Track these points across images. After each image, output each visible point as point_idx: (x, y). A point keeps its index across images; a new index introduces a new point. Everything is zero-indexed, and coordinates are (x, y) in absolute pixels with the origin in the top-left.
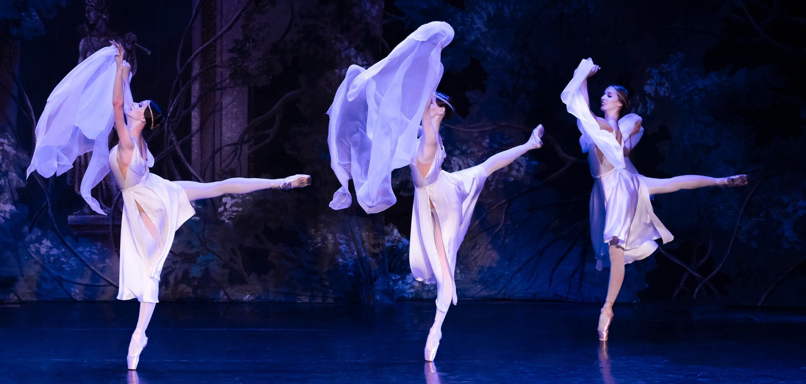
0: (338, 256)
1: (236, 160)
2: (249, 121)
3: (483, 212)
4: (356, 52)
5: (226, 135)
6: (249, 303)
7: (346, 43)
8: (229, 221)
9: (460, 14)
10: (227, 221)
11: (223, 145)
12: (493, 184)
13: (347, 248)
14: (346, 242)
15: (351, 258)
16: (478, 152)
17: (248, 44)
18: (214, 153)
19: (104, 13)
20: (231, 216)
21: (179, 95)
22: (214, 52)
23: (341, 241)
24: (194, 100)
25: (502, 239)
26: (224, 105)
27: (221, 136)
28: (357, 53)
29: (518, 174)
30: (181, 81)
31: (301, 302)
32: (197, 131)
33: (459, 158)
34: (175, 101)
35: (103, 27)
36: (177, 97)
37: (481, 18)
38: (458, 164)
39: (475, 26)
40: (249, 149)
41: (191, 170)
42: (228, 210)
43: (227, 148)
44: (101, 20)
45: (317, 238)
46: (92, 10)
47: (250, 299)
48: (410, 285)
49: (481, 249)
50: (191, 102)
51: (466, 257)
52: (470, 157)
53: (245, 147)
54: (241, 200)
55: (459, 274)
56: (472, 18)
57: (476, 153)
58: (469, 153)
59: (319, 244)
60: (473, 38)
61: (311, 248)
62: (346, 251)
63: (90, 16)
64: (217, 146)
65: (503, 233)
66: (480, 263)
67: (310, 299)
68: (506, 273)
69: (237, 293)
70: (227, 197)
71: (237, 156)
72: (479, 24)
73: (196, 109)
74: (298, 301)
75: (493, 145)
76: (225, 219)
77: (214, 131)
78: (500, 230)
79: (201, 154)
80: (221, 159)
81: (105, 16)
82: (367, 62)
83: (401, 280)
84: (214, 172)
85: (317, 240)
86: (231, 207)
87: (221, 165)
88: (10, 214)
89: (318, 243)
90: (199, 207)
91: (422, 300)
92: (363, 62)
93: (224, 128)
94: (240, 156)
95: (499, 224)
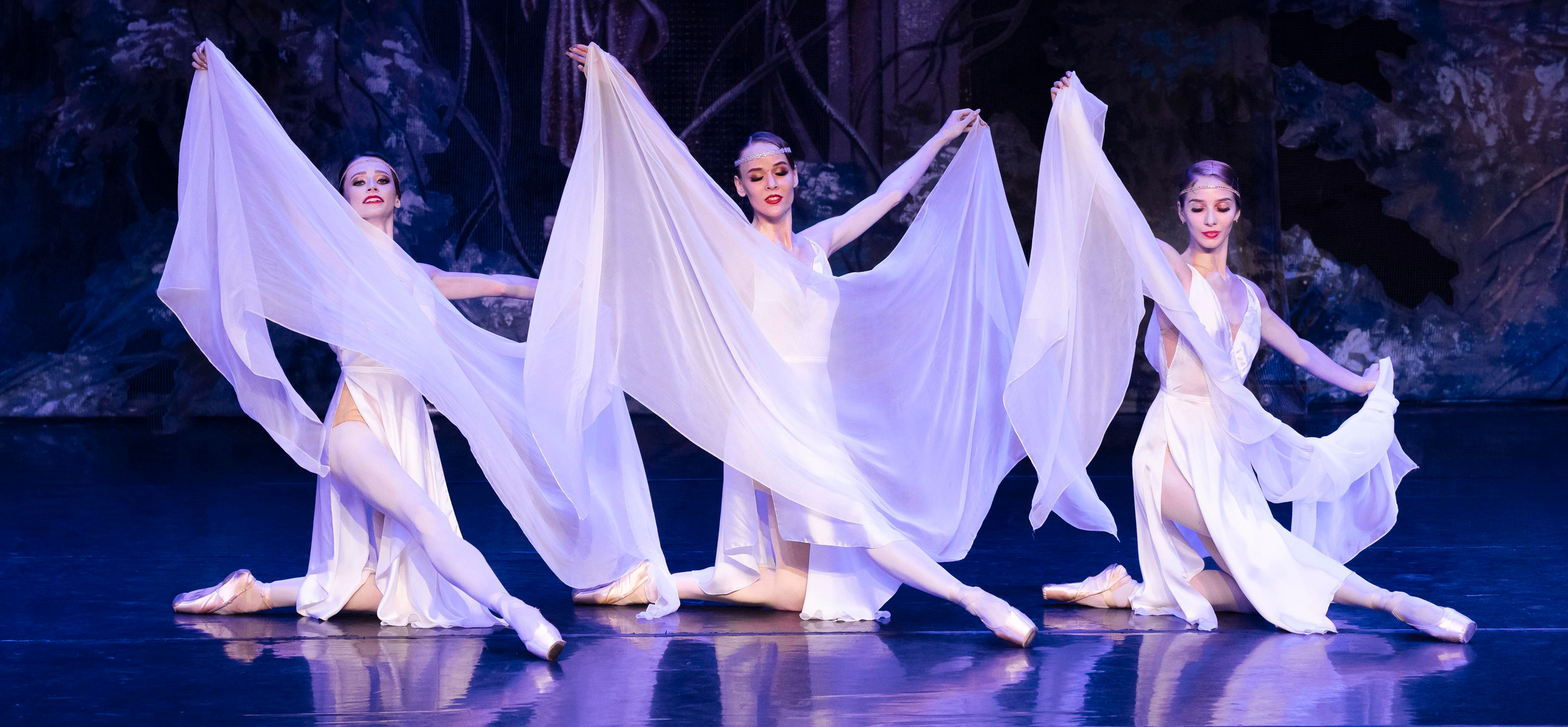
1: (932, 82)
3: (1513, 195)
5: (907, 23)
11: (902, 46)
12: (1536, 128)
16: (1500, 54)
18: (881, 66)
25: (1558, 257)
27: (896, 27)
32: (841, 14)
33: (1455, 68)
38: (1452, 83)
40: (961, 57)
41: (829, 108)
42: (914, 199)
43: (910, 55)
49: (1510, 283)
51: (1473, 303)
52: (1481, 66)
53: (953, 51)
57: (1496, 57)
58: (1478, 58)
64: (887, 50)
65: (1562, 243)
66: (1507, 315)
71: (934, 73)
75: (1535, 37)
78: (1554, 238)
79: (852, 68)
80: (897, 79)
84: (881, 112)
87: (896, 94)
88: (412, 216)
90: (848, 192)
93: (904, 7)
94: (940, 72)
95: (1551, 224)
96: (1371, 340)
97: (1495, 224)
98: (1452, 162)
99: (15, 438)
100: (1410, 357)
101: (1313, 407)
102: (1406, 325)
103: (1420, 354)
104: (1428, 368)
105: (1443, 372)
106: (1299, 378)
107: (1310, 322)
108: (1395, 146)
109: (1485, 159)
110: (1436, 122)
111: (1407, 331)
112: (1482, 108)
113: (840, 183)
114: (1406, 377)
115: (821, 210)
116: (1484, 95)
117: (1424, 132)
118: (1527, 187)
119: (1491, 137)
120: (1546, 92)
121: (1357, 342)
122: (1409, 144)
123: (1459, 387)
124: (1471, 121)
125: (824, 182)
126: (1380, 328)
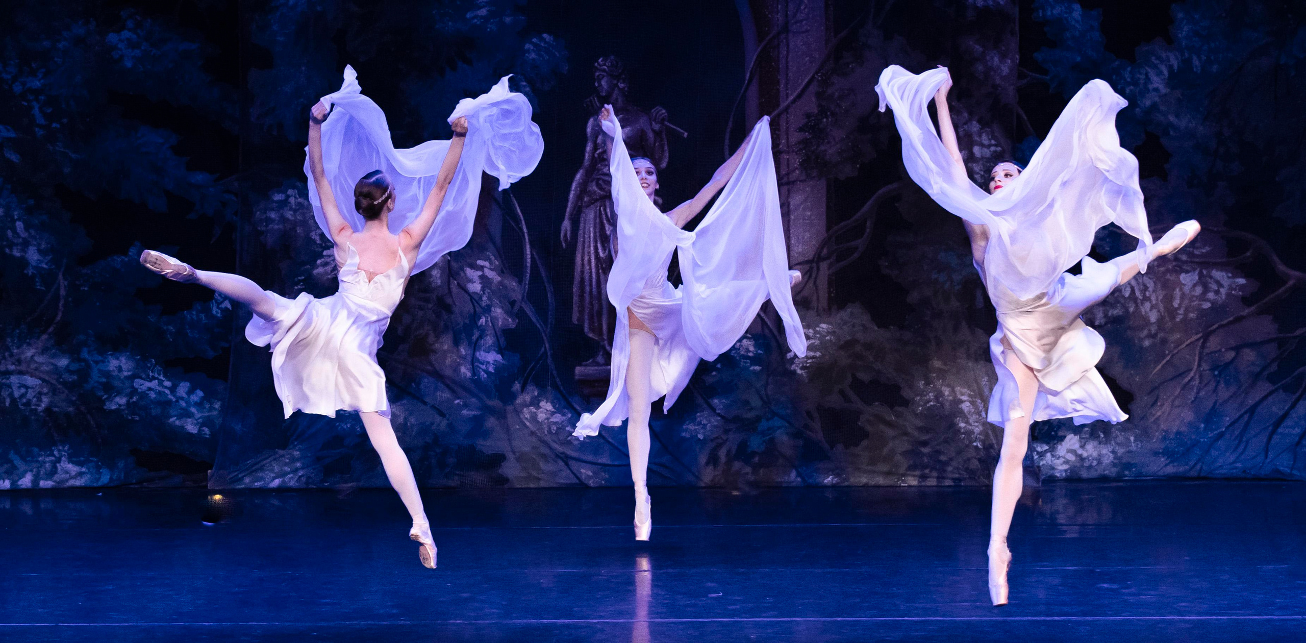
0: (958, 419)
1: (811, 284)
2: (828, 228)
3: (1167, 352)
4: (981, 127)
5: (796, 249)
6: (833, 486)
7: (966, 115)
8: (803, 371)
9: (1129, 69)
10: (799, 372)
12: (1181, 311)
13: (971, 407)
14: (970, 399)
15: (977, 422)
17: (825, 120)
19: (621, 81)
20: (805, 365)
22: (777, 132)
23: (964, 398)
25: (1195, 390)
26: (792, 207)
28: (981, 129)
29: (1216, 297)
31: (906, 485)
35: (620, 100)
37: (1160, 73)
39: (1151, 87)
40: (829, 269)
44: (616, 91)
45: (928, 394)
46: (603, 77)
47: (834, 482)
48: (1063, 459)
49: (1165, 407)
53: (824, 266)
54: (819, 342)
55: (1134, 443)
56: (1147, 74)
57: (1156, 268)
59: (932, 401)
60: (1148, 103)
61: (920, 408)
62: (970, 412)
63: (601, 85)
65: (1197, 382)
66: (1163, 426)
67: (921, 480)
68: (1202, 440)
71: (812, 279)
72: (1157, 82)
74: (902, 485)
76: (796, 368)
78: (1192, 379)
81: (622, 85)
82: (995, 141)
83: (1050, 452)
85: (928, 397)
88: (495, 367)
89: (929, 401)
90: (760, 352)
91: (1080, 480)
92: (991, 141)
93: (793, 239)
94: (816, 278)
95: (1191, 370)
96: (1080, 441)
97: (1156, 370)
98: (1129, 333)
99: (256, 501)
100: (1104, 451)
101: (1044, 481)
102: (1101, 432)
103: (1110, 450)
104: (1115, 458)
105: (1124, 461)
106: (1036, 465)
107: (1043, 430)
108: (1094, 323)
109: (1150, 330)
110: (1119, 308)
111: (1102, 436)
112: (1146, 299)
113: (755, 346)
114: (1101, 463)
115: (743, 362)
116: (1149, 291)
117: (1112, 314)
118: (1175, 348)
119: (1153, 317)
120: (1187, 289)
121: (1072, 442)
122: (1103, 321)
123: (1134, 469)
124: (1141, 307)
126: (1085, 433)
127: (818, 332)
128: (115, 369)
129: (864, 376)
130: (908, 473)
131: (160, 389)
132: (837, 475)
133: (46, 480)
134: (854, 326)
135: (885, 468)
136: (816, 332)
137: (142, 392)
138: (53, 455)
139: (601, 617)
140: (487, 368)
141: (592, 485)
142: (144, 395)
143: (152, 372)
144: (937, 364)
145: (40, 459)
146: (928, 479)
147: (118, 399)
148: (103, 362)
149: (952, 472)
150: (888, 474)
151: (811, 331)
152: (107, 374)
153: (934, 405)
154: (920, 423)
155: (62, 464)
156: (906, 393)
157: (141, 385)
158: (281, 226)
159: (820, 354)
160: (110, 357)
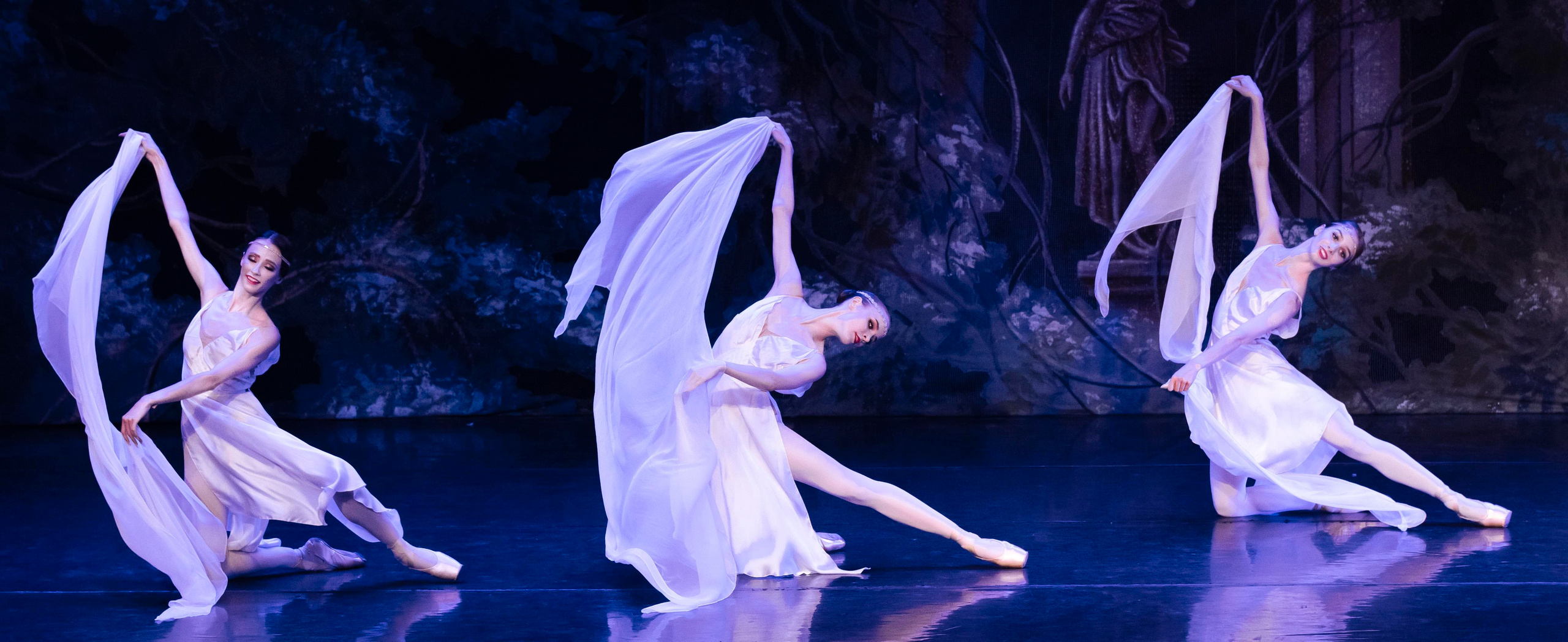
1: (1380, 155)
2: (1403, 83)
5: (1361, 109)
6: (1409, 414)
8: (1370, 266)
10: (1365, 267)
11: (1357, 126)
18: (1340, 143)
20: (1372, 258)
21: (1275, 38)
24: (1302, 47)
26: (1356, 55)
27: (1352, 112)
30: (1277, 14)
31: (1502, 412)
32: (1309, 103)
34: (1268, 49)
36: (1272, 43)
40: (1404, 134)
41: (1299, 175)
42: (1366, 246)
43: (1363, 133)
45: (1531, 295)
47: (1410, 408)
50: (1296, 50)
53: (1397, 131)
54: (1391, 229)
59: (1535, 304)
61: (1521, 314)
64: (1346, 129)
67: (1520, 406)
69: (1385, 398)
70: (1365, 222)
71: (1383, 148)
73: (1306, 64)
74: (1497, 411)
76: (1361, 262)
77: (1339, 103)
79: (1317, 144)
80: (1352, 153)
84: (1340, 178)
85: (1530, 299)
86: (1372, 241)
87: (1352, 164)
88: (975, 261)
89: (1532, 304)
93: (1358, 96)
94: (1387, 148)
125: (1296, 234)
127: (1391, 217)
128: (489, 263)
129: (1448, 273)
130: (1507, 396)
131: (547, 289)
132: (1414, 399)
133: (402, 405)
134: (1435, 208)
135: (1473, 389)
136: (1386, 216)
137: (525, 294)
138: (413, 375)
139: (1108, 581)
140: (965, 263)
141: (1099, 412)
142: (527, 298)
143: (538, 268)
144: (1542, 256)
145: (394, 379)
146: (1531, 405)
147: (493, 303)
148: (475, 255)
149: (1562, 396)
150: (1479, 397)
151: (1381, 214)
152: (481, 271)
153: (1538, 310)
154: (1520, 333)
155: (423, 385)
156: (1503, 294)
157: (523, 285)
158: (702, 82)
159: (1392, 244)
160: (483, 249)
